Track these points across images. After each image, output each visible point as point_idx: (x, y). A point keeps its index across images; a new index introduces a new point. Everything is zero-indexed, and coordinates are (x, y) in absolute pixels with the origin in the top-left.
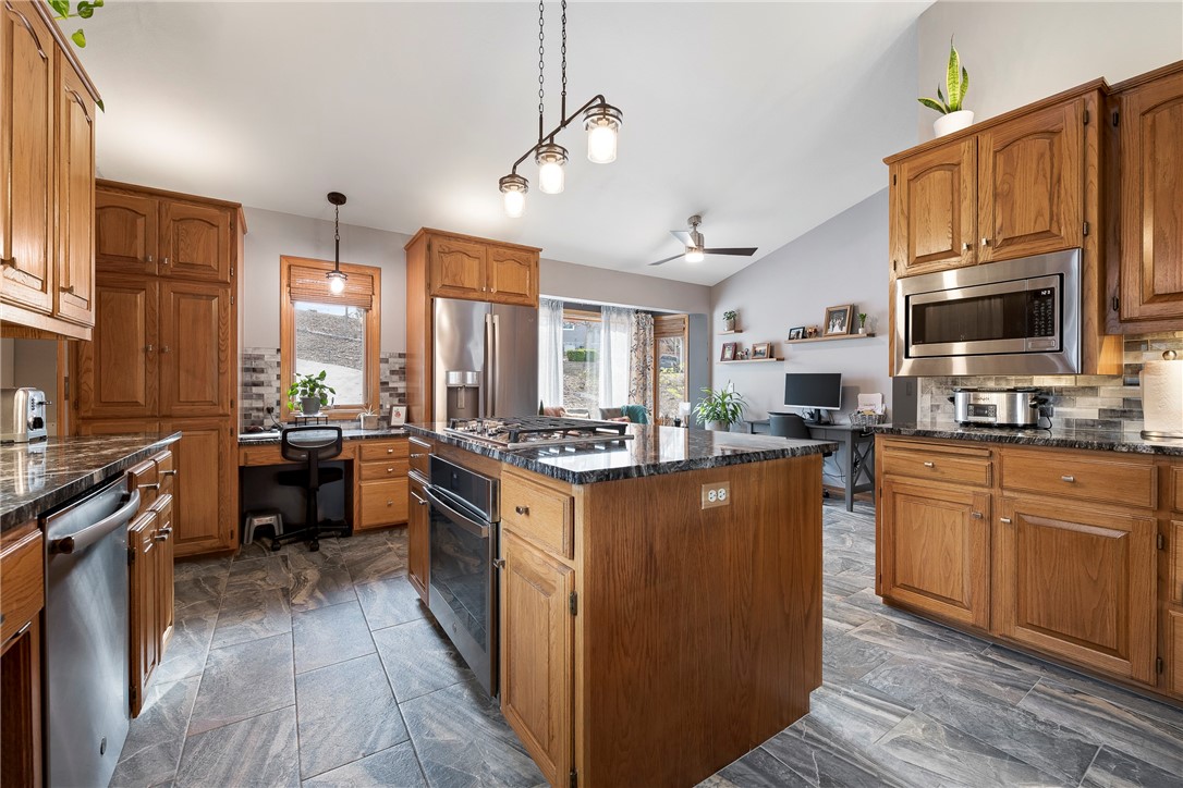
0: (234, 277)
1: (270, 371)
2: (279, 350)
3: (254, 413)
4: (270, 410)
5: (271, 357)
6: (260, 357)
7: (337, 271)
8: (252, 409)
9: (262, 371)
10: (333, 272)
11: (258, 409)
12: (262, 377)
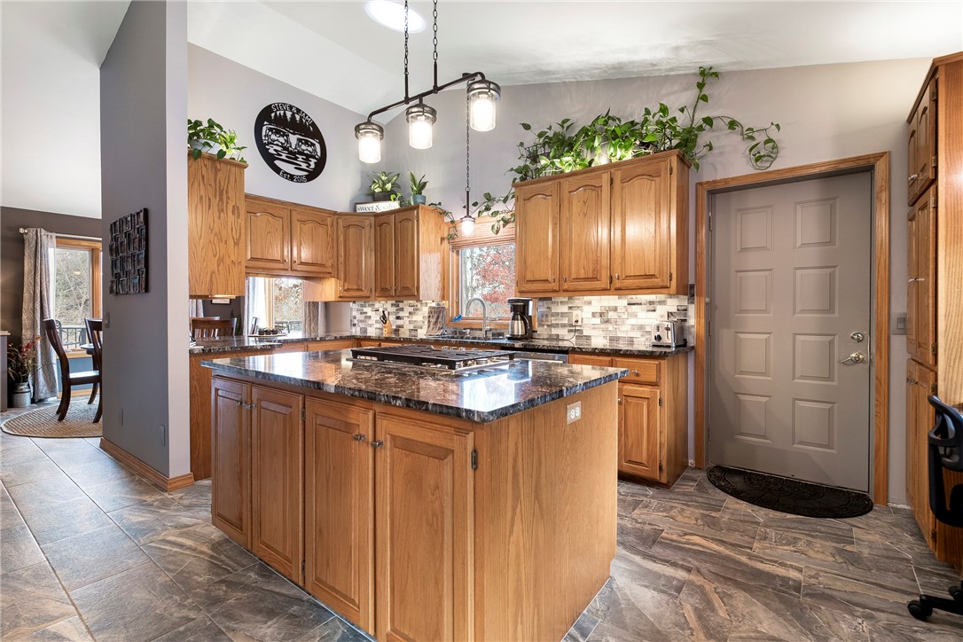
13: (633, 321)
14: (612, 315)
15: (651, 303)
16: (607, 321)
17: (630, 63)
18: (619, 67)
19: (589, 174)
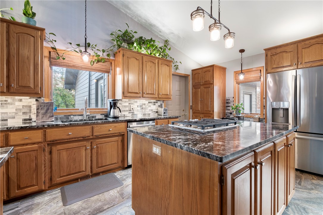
0: (213, 82)
1: (231, 103)
2: (233, 97)
3: (228, 114)
4: (231, 113)
5: (231, 99)
6: (229, 100)
7: (242, 73)
8: (228, 113)
9: (230, 103)
10: (240, 73)
11: (229, 113)
12: (230, 105)
13: (150, 108)
14: (144, 106)
15: (154, 102)
16: (142, 109)
17: (157, 27)
18: (151, 25)
19: (152, 58)
